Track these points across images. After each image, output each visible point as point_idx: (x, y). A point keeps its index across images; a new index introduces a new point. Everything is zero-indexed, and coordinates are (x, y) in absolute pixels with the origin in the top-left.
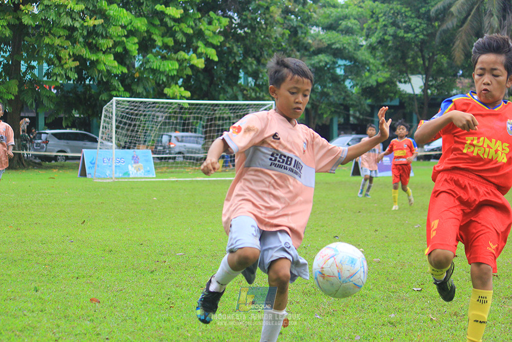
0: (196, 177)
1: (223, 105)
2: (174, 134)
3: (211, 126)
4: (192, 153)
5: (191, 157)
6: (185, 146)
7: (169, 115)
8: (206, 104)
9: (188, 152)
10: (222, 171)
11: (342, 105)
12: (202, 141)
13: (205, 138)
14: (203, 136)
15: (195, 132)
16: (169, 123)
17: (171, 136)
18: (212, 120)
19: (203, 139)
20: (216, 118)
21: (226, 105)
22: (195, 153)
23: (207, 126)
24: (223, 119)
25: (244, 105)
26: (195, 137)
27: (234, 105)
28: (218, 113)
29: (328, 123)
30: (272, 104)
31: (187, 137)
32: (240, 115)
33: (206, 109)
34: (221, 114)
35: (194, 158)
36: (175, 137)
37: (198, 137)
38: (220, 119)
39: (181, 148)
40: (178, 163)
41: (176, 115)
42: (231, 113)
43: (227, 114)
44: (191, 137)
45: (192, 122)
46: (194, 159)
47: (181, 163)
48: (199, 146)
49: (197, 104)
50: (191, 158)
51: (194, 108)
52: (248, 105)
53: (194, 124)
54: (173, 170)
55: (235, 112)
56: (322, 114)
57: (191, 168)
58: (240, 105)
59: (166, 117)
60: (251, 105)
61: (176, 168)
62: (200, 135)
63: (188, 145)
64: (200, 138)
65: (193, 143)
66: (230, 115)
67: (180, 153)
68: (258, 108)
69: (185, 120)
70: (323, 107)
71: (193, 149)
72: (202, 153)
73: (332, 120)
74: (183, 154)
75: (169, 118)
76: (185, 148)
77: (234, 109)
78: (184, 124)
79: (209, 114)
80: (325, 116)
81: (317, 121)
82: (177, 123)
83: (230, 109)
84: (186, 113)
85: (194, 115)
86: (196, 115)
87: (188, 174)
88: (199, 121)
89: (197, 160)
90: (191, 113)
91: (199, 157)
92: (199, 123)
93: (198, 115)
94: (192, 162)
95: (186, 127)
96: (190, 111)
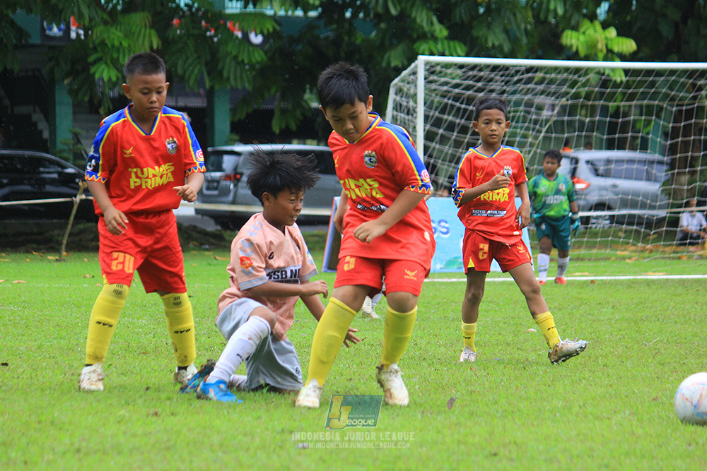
0: (646, 272)
2: (584, 155)
3: (687, 130)
4: (634, 205)
5: (632, 216)
6: (615, 186)
7: (570, 102)
8: (672, 72)
9: (625, 204)
12: (661, 173)
13: (671, 166)
14: (666, 159)
15: (644, 147)
16: (570, 123)
17: (576, 161)
19: (665, 168)
20: (700, 108)
22: (643, 206)
23: (675, 133)
26: (644, 162)
31: (620, 162)
33: (673, 85)
35: (639, 221)
36: (588, 162)
37: (652, 162)
39: (604, 193)
40: (595, 235)
41: (590, 103)
44: (631, 161)
45: (635, 121)
46: (639, 224)
47: (605, 234)
48: (654, 187)
49: (649, 72)
50: (631, 220)
51: (640, 84)
53: (640, 125)
54: (583, 252)
57: (633, 248)
59: (563, 108)
61: (591, 246)
62: (657, 157)
63: (624, 184)
64: (655, 166)
65: (638, 178)
67: (600, 206)
69: (616, 114)
71: (636, 194)
72: (661, 207)
74: (610, 208)
75: (572, 110)
76: (617, 194)
78: (612, 128)
79: (683, 99)
82: (593, 122)
84: (619, 96)
85: (639, 102)
86: (645, 102)
87: (623, 262)
88: (654, 117)
89: (650, 224)
90: (631, 97)
91: (654, 216)
92: (653, 123)
93: (652, 102)
94: (636, 231)
95: (617, 136)
96: (630, 91)
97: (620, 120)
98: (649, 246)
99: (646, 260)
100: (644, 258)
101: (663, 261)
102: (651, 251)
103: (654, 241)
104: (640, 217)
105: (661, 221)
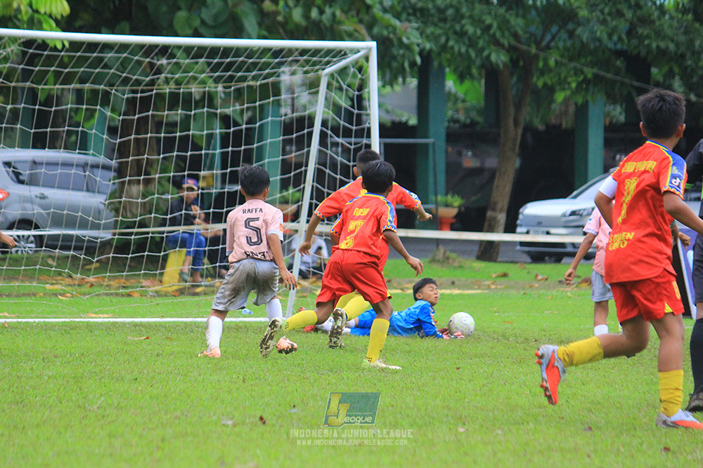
0: (86, 313)
1: (188, 50)
3: (142, 125)
4: (71, 223)
5: (68, 238)
6: (43, 197)
8: (124, 47)
9: (57, 221)
10: (181, 292)
11: (619, 54)
12: (106, 181)
13: (120, 172)
14: (114, 163)
15: (83, 146)
18: (145, 103)
19: (112, 174)
20: (160, 96)
21: (200, 52)
22: (84, 225)
23: (126, 128)
24: (188, 101)
25: (265, 51)
26: (84, 166)
27: (227, 51)
28: (167, 81)
29: (567, 123)
30: (370, 49)
31: (52, 164)
32: (249, 87)
33: (123, 65)
34: (178, 83)
35: (79, 244)
36: (6, 164)
38: (174, 101)
39: (28, 206)
41: (12, 85)
42: (217, 80)
43: (203, 82)
44: (67, 164)
45: (73, 111)
46: (77, 248)
48: (97, 201)
49: (92, 46)
50: (66, 243)
51: (81, 61)
52: (278, 53)
53: (81, 117)
55: (231, 78)
56: (551, 90)
57: (68, 281)
58: (250, 52)
60: (290, 51)
61: (11, 277)
62: (102, 159)
63: (55, 195)
64: (99, 172)
65: (76, 188)
66: (211, 87)
67: (25, 223)
68: (314, 64)
69: (48, 101)
70: (552, 63)
71: (74, 208)
72: (106, 227)
73: (582, 112)
74: (37, 227)
76: (45, 208)
77: (230, 65)
78: (42, 119)
79: (138, 82)
80: (560, 97)
81: (527, 113)
82: (16, 111)
83: (215, 68)
84: (50, 77)
85: (78, 86)
86: (87, 86)
87: (54, 299)
88: (98, 107)
89: (91, 248)
90: (68, 79)
91: (97, 239)
92: (97, 115)
93: (96, 87)
94: (74, 257)
95: (49, 129)
96: (67, 70)
97: (54, 109)
98: (91, 279)
99: (87, 297)
100: (84, 294)
101: (108, 299)
102: (92, 285)
103: (97, 270)
104: (79, 239)
105: (106, 245)
